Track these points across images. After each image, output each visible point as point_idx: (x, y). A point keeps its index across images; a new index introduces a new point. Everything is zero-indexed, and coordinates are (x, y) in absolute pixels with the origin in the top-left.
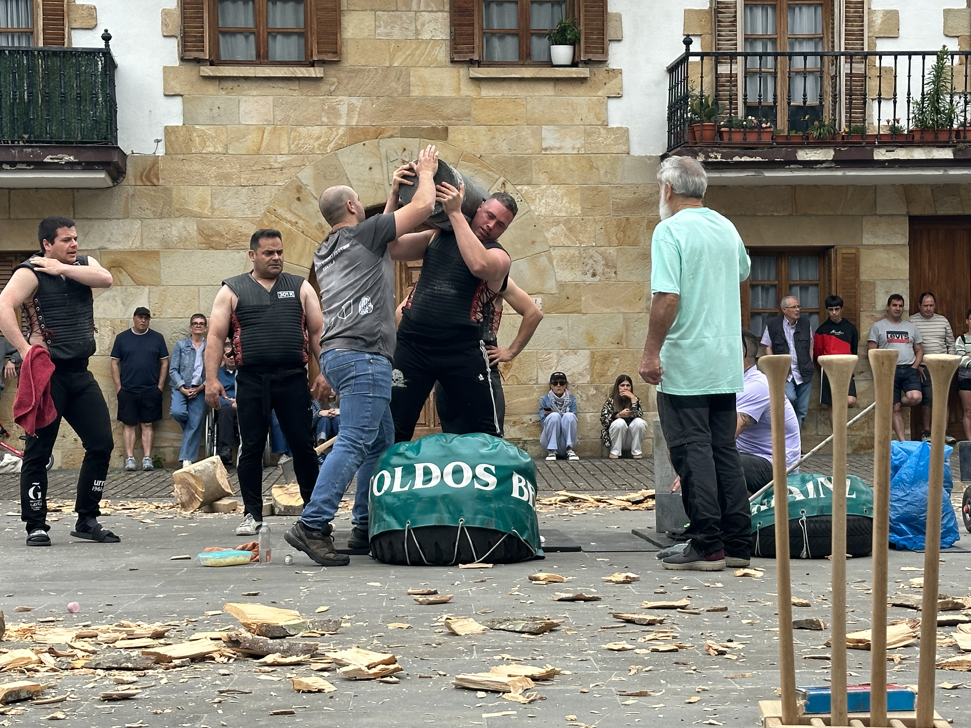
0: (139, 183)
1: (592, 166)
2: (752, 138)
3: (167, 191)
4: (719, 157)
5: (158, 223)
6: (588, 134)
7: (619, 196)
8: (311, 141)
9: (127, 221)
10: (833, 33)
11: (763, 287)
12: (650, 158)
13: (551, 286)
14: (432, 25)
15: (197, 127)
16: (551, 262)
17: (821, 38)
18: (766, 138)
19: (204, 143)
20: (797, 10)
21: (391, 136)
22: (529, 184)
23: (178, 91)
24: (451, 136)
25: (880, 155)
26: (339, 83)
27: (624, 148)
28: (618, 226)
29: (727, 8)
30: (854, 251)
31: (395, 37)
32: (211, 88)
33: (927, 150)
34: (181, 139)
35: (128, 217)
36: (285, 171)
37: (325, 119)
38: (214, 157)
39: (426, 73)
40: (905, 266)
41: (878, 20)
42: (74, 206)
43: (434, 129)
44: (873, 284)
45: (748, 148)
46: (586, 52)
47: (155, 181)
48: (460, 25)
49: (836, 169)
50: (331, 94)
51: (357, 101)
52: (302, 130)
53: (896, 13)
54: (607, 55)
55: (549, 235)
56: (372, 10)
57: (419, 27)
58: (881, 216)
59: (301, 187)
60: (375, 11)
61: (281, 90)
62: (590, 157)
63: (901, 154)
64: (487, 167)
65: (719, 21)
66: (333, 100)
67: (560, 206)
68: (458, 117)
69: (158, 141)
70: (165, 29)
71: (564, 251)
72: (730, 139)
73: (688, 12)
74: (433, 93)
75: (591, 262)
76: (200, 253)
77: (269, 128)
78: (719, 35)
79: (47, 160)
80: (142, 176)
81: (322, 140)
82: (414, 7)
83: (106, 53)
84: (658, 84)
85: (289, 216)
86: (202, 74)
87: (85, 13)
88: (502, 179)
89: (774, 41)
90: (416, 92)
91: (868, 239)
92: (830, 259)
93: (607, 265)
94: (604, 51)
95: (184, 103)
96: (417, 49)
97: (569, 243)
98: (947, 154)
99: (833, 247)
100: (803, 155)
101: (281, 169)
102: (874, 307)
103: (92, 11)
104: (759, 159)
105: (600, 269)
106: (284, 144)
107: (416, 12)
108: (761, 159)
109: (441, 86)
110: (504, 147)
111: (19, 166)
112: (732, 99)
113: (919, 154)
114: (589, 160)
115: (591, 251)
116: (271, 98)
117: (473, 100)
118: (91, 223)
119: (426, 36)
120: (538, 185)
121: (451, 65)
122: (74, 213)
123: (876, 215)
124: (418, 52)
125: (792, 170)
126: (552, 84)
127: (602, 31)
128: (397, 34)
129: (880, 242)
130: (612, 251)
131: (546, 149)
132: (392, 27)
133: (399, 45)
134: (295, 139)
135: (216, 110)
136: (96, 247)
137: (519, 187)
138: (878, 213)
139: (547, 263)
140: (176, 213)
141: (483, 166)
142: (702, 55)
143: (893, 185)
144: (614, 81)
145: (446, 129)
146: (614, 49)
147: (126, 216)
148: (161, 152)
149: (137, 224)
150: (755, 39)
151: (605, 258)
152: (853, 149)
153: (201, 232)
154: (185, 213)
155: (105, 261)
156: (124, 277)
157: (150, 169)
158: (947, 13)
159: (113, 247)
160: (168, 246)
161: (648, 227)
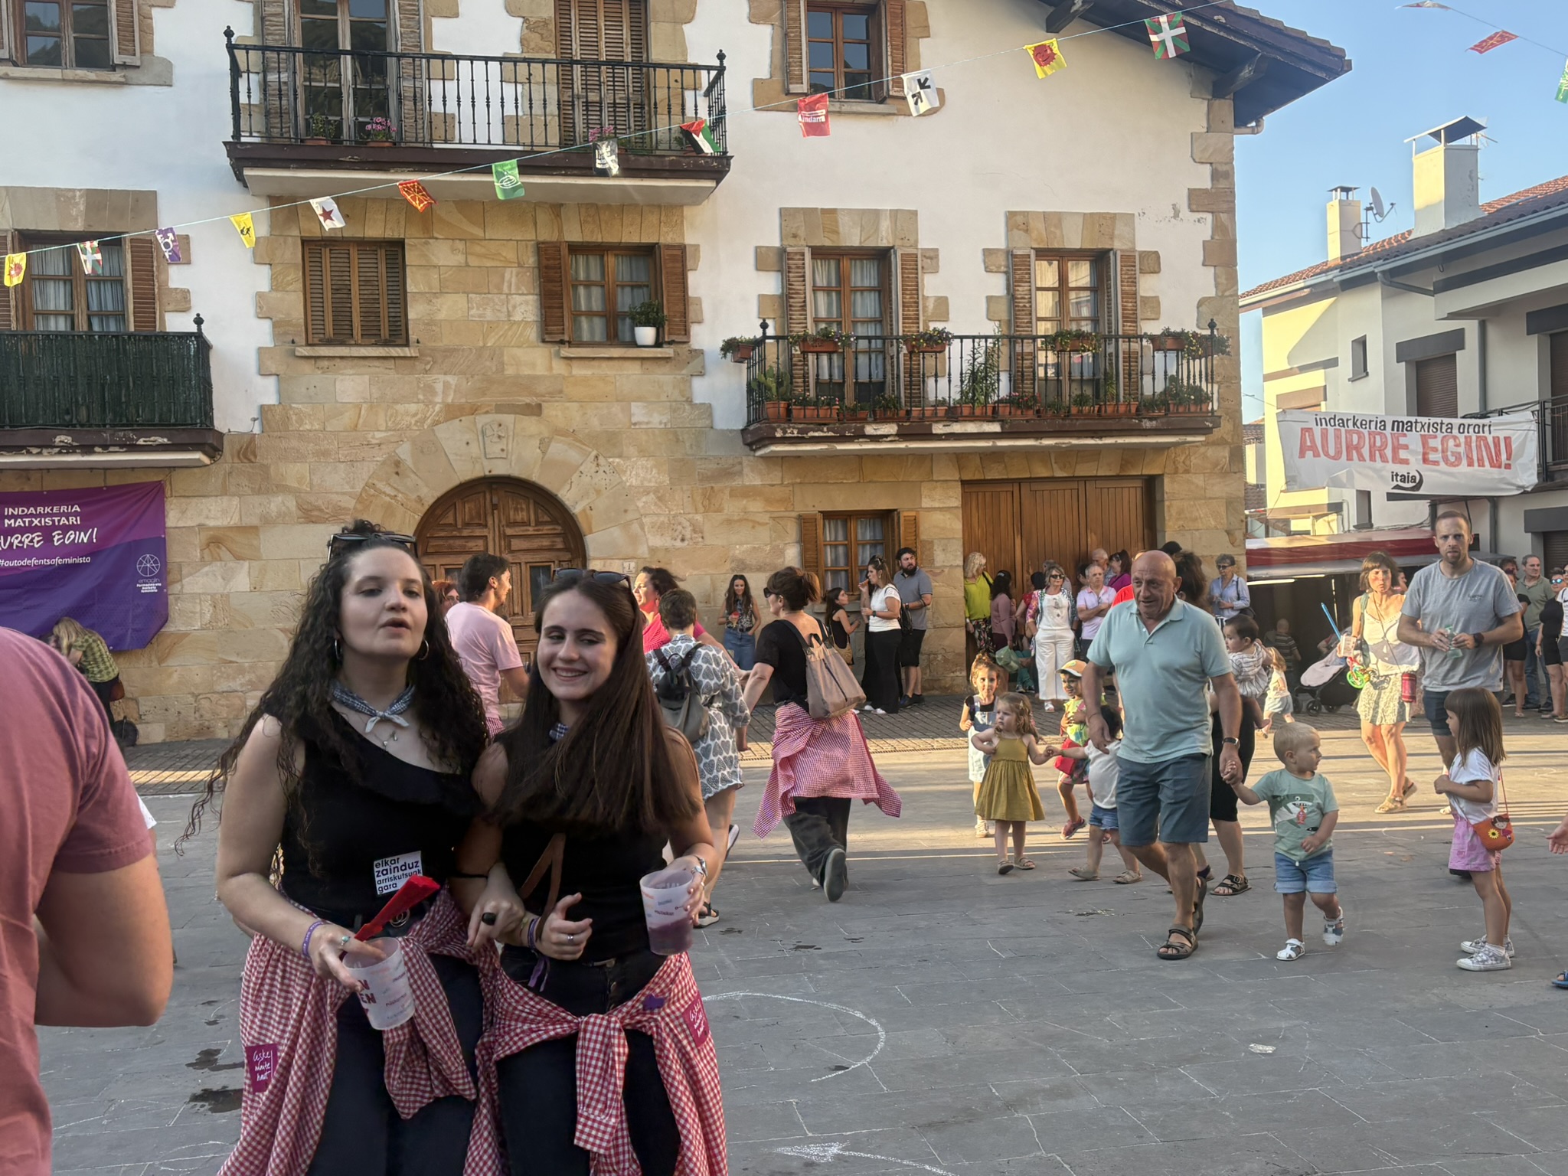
0: (236, 460)
1: (678, 440)
3: (265, 468)
4: (795, 432)
5: (256, 499)
6: (675, 411)
7: (703, 466)
8: (408, 418)
9: (225, 498)
10: (891, 317)
12: (731, 431)
13: (643, 551)
14: (523, 306)
15: (293, 405)
16: (642, 529)
17: (881, 323)
18: (835, 415)
19: (301, 421)
20: (858, 294)
21: (487, 412)
22: (620, 456)
23: (274, 372)
24: (545, 411)
25: (938, 429)
26: (434, 362)
27: (708, 422)
28: (704, 495)
29: (798, 294)
30: (914, 514)
31: (488, 319)
32: (307, 367)
33: (978, 424)
34: (277, 417)
35: (226, 494)
36: (383, 446)
37: (421, 397)
38: (311, 434)
39: (518, 352)
40: (958, 526)
41: (931, 305)
43: (528, 405)
44: (931, 543)
45: (820, 425)
46: (670, 334)
47: (252, 458)
48: (549, 307)
49: (901, 442)
50: (426, 372)
51: (452, 380)
52: (400, 407)
53: (946, 298)
54: (689, 337)
55: (640, 504)
56: (464, 292)
57: (510, 309)
58: (937, 481)
59: (399, 462)
60: (468, 293)
61: (378, 367)
62: (676, 432)
63: (957, 428)
64: (580, 441)
65: (790, 306)
66: (429, 378)
67: (649, 477)
68: (551, 394)
69: (255, 420)
70: (259, 311)
71: (655, 518)
72: (805, 415)
73: (760, 297)
74: (527, 371)
75: (680, 528)
76: (299, 527)
77: (364, 405)
78: (791, 319)
79: (141, 442)
80: (239, 453)
81: (419, 416)
82: (506, 289)
83: (199, 336)
85: (389, 490)
86: (297, 354)
87: (179, 296)
88: (594, 453)
89: (839, 323)
90: (510, 371)
91: (926, 503)
92: (893, 520)
93: (694, 531)
94: (686, 332)
95: (278, 382)
96: (509, 329)
97: (659, 511)
98: (995, 427)
99: (895, 510)
100: (869, 430)
101: (379, 445)
102: (933, 563)
103: (185, 295)
104: (830, 433)
105: (688, 533)
106: (381, 422)
107: (507, 295)
108: (832, 434)
109: (533, 366)
110: (595, 422)
111: (111, 449)
112: (805, 377)
113: (971, 428)
114: (675, 434)
115: (681, 519)
116: (367, 377)
117: (564, 378)
118: (188, 500)
119: (517, 317)
120: (629, 458)
121: (541, 344)
123: (933, 480)
124: (510, 333)
125: (861, 443)
126: (638, 363)
127: (684, 314)
128: (489, 315)
129: (937, 505)
130: (699, 517)
131: (635, 424)
132: (485, 309)
133: (492, 326)
134: (392, 416)
135: (312, 389)
136: (194, 524)
137: (611, 460)
138: (935, 478)
139: (639, 530)
140: (275, 489)
141: (576, 440)
142: (777, 338)
143: (947, 454)
144: (696, 361)
145: (539, 406)
146: (695, 329)
147: (224, 492)
148: (257, 430)
149: (235, 501)
150: (824, 322)
151: (692, 524)
152: (914, 424)
153: (299, 507)
154: (283, 489)
155: (204, 537)
156: (224, 553)
157: (247, 448)
158: (990, 299)
159: (211, 523)
160: (268, 521)
161: (731, 496)
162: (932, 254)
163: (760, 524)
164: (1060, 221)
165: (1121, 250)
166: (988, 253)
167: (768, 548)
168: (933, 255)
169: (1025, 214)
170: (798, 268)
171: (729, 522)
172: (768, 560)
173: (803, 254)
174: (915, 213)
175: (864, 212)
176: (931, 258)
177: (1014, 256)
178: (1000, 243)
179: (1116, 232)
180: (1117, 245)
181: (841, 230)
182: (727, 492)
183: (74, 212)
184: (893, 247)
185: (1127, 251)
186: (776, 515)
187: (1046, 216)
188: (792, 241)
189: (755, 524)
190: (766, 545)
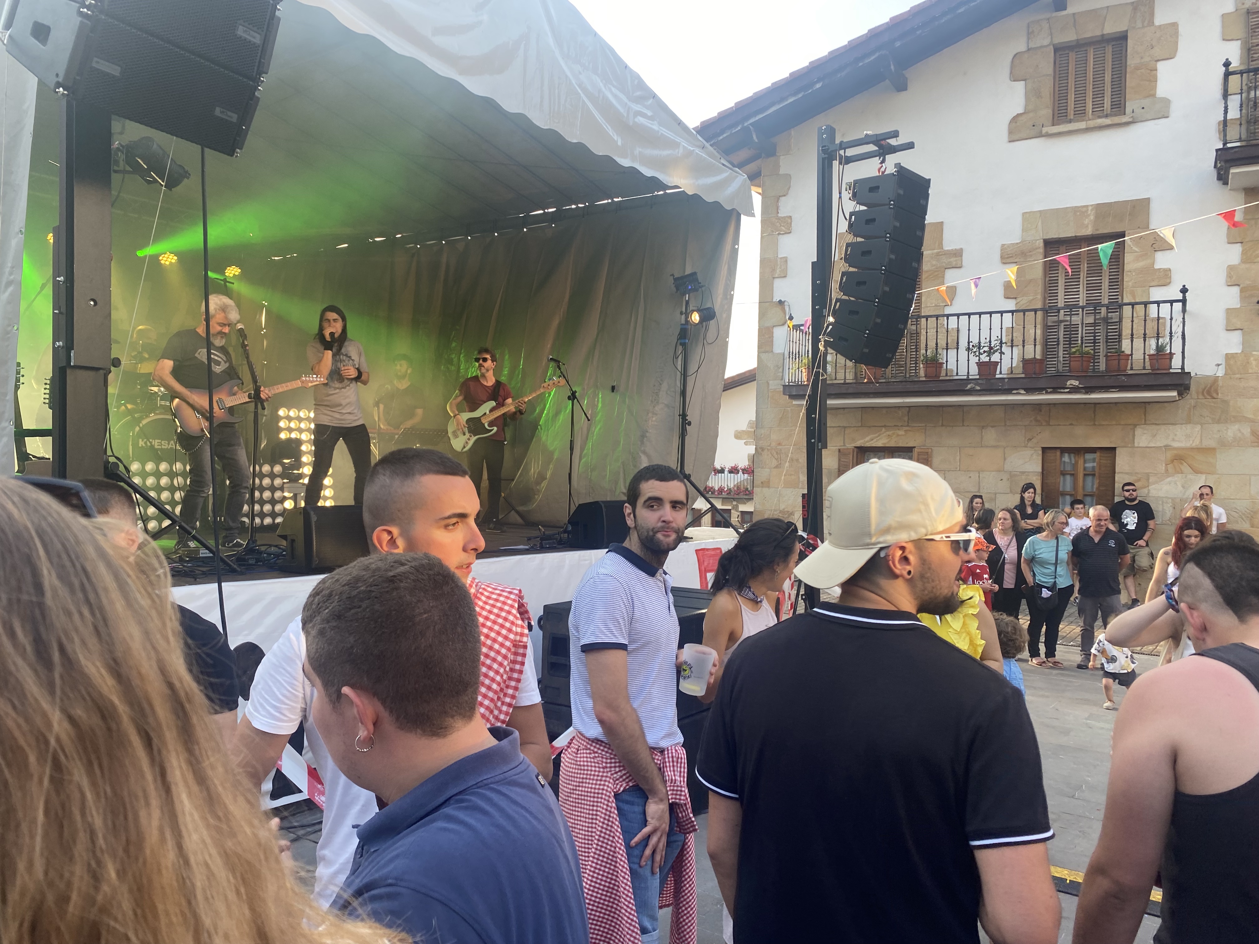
0: (1201, 397)
3: (1226, 402)
5: (1216, 427)
9: (1189, 426)
15: (1254, 353)
23: (1239, 327)
34: (1239, 363)
35: (1190, 423)
42: (1145, 415)
47: (1215, 395)
69: (1218, 365)
70: (1229, 280)
76: (1252, 450)
80: (1203, 391)
95: (1243, 335)
118: (1158, 427)
122: (1145, 420)
136: (1162, 445)
140: (1232, 419)
147: (1189, 421)
148: (1220, 373)
149: (1198, 427)
153: (1254, 433)
154: (1239, 419)
155: (1169, 455)
156: (1185, 467)
157: (1211, 387)
159: (1176, 445)
160: (1224, 444)
183: (1086, 222)
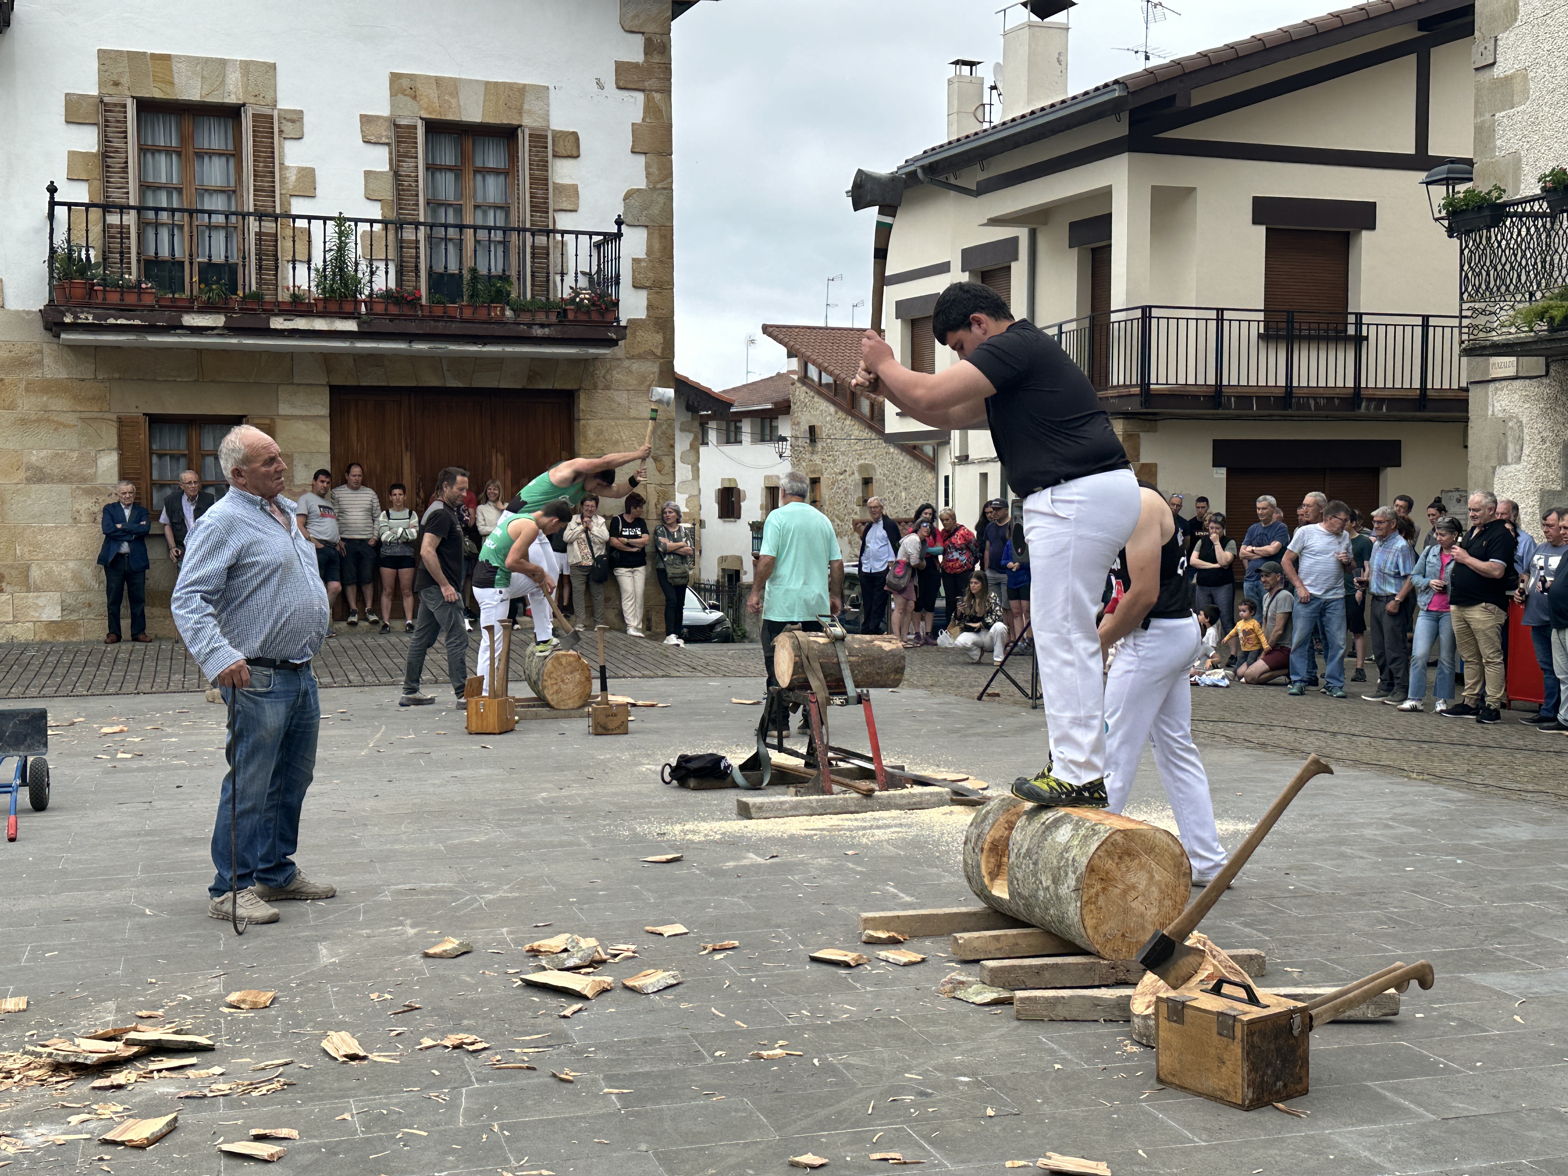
2: (131, 299)
4: (91, 318)
11: (172, 456)
12: (28, 313)
17: (234, 192)
18: (148, 300)
20: (206, 159)
25: (277, 323)
29: (117, 152)
30: (268, 422)
33: (328, 320)
40: (325, 438)
41: (292, 177)
45: (124, 310)
49: (230, 336)
53: (313, 170)
58: (299, 385)
63: (301, 324)
65: (108, 167)
72: (104, 299)
73: (72, 154)
78: (108, 182)
84: (37, 231)
89: (180, 191)
91: (284, 409)
98: (351, 326)
100: (189, 320)
102: (292, 481)
104: (137, 322)
108: (139, 322)
112: (124, 253)
113: (320, 324)
123: (292, 384)
125: (179, 335)
129: (296, 412)
138: (295, 382)
143: (311, 353)
150: (159, 188)
152: (246, 316)
158: (368, 175)
161: (27, 390)
162: (294, 117)
163: (65, 426)
164: (456, 87)
165: (530, 129)
166: (366, 120)
167: (75, 454)
168: (296, 118)
169: (412, 77)
170: (118, 122)
171: (23, 422)
172: (75, 470)
173: (125, 106)
174: (273, 67)
175: (207, 61)
176: (293, 121)
177: (397, 126)
178: (383, 110)
179: (526, 107)
180: (527, 121)
181: (176, 81)
182: (22, 386)
184: (244, 105)
185: (537, 129)
186: (84, 415)
187: (438, 81)
188: (112, 90)
189: (60, 426)
190: (71, 450)
